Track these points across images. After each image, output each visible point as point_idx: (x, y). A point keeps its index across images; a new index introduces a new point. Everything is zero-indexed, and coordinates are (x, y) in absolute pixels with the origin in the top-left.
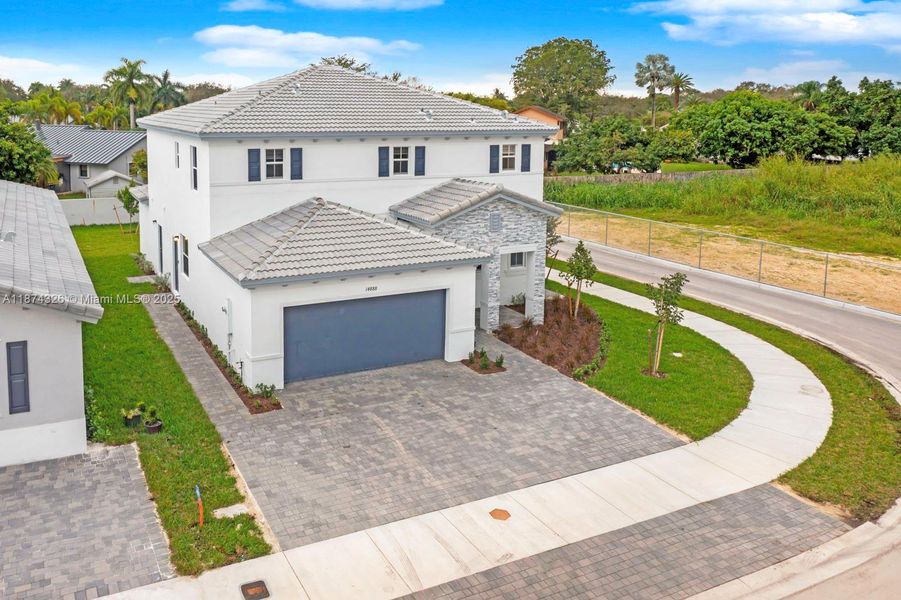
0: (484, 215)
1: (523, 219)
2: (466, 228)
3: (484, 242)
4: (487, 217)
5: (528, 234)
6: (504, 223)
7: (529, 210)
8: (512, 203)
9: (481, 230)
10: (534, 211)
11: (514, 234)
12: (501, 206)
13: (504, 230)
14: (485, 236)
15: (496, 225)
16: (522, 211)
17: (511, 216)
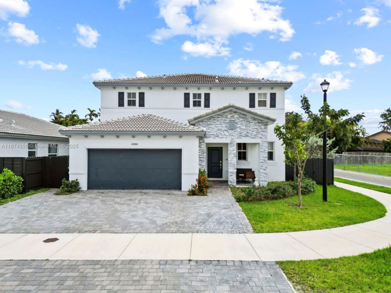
0: (225, 120)
1: (251, 124)
2: (214, 127)
3: (225, 135)
4: (227, 122)
5: (255, 133)
6: (238, 126)
7: (255, 119)
8: (243, 115)
9: (223, 129)
10: (259, 120)
11: (245, 132)
12: (236, 116)
13: (238, 130)
14: (226, 132)
15: (232, 126)
16: (250, 119)
17: (243, 122)
